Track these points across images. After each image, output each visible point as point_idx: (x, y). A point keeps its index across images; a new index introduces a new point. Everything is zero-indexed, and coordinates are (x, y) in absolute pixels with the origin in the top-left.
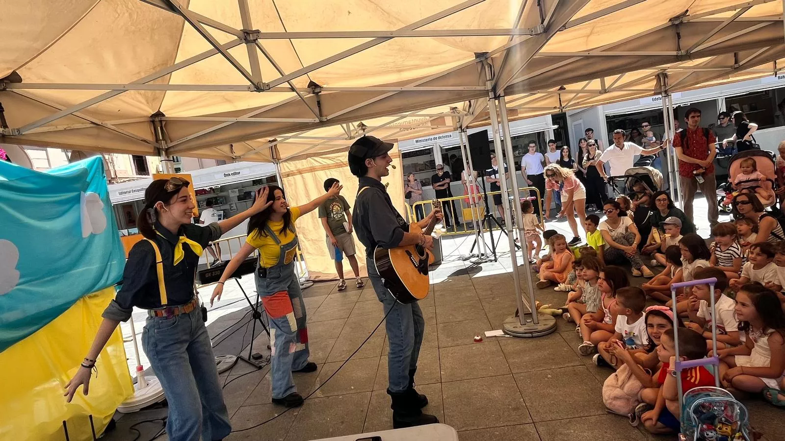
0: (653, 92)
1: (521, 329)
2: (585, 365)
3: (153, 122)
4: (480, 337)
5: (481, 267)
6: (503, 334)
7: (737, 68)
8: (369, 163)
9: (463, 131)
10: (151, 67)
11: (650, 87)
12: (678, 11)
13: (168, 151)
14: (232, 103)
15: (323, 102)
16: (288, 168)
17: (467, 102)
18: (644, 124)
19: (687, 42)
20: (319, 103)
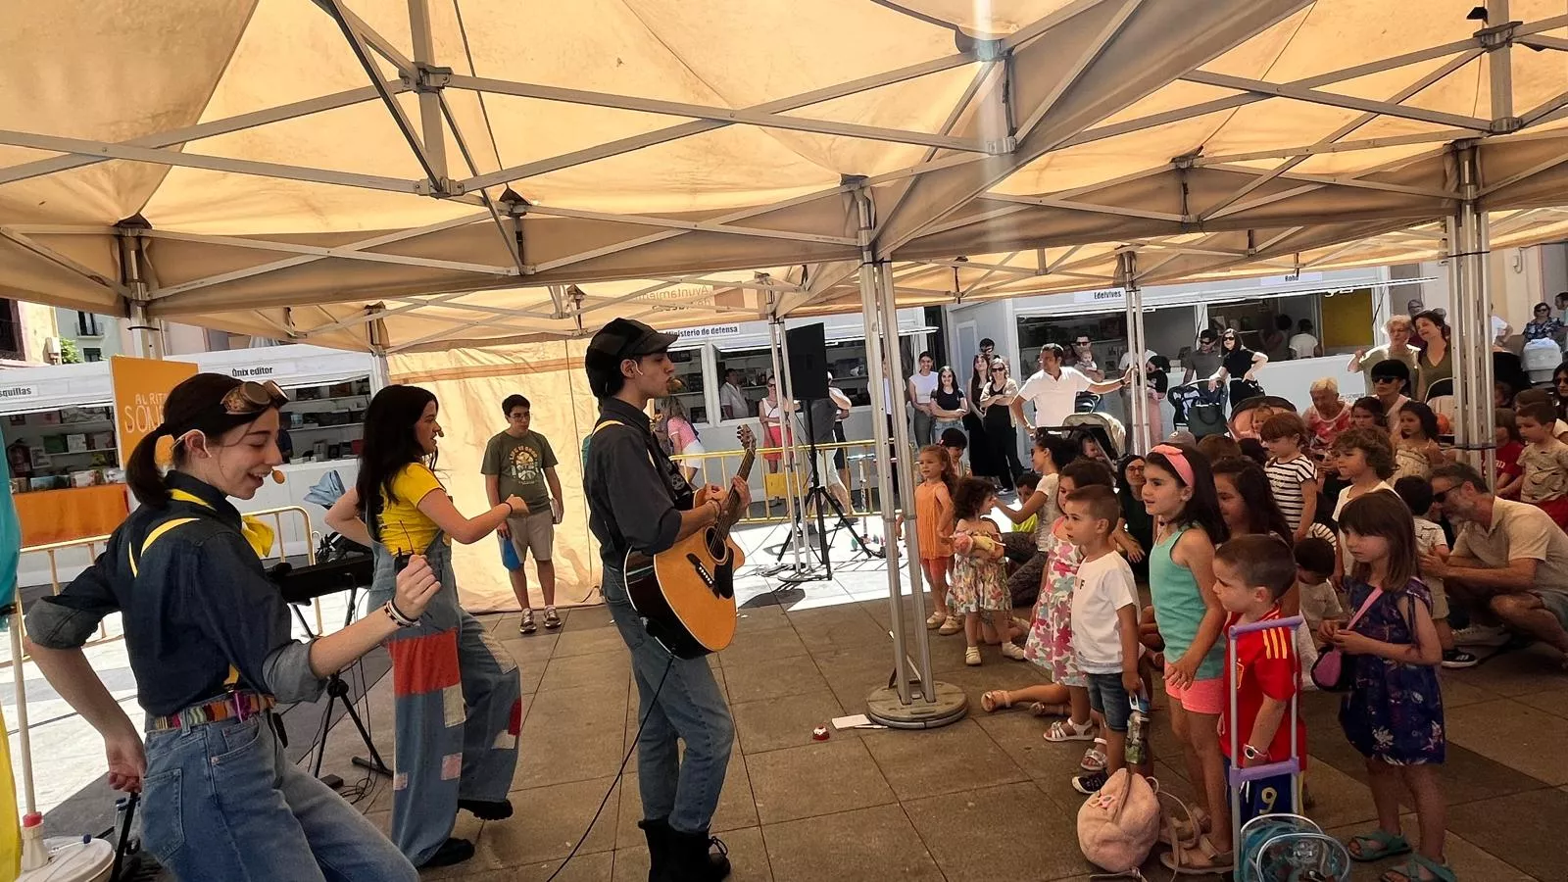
0: (1111, 282)
1: (905, 713)
2: (1031, 781)
3: (120, 238)
4: (824, 730)
5: (802, 590)
6: (869, 722)
7: (1251, 255)
8: (629, 369)
9: (777, 321)
10: (149, 115)
11: (1106, 272)
12: (1188, 147)
13: (150, 307)
14: (322, 215)
15: (528, 235)
16: (406, 366)
17: (800, 267)
18: (1082, 339)
19: (1200, 202)
20: (520, 236)
